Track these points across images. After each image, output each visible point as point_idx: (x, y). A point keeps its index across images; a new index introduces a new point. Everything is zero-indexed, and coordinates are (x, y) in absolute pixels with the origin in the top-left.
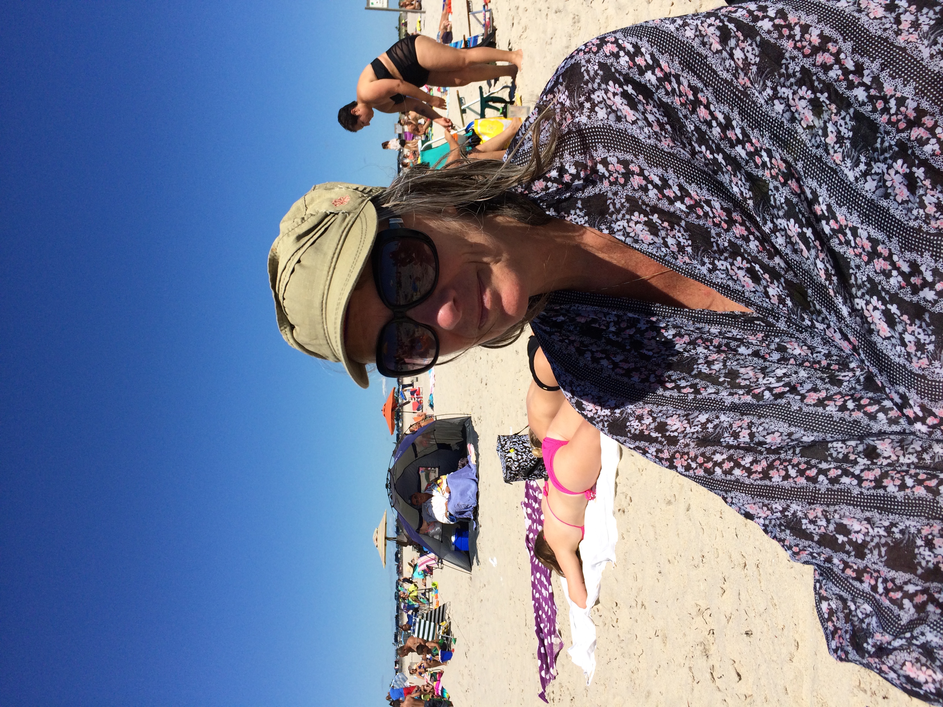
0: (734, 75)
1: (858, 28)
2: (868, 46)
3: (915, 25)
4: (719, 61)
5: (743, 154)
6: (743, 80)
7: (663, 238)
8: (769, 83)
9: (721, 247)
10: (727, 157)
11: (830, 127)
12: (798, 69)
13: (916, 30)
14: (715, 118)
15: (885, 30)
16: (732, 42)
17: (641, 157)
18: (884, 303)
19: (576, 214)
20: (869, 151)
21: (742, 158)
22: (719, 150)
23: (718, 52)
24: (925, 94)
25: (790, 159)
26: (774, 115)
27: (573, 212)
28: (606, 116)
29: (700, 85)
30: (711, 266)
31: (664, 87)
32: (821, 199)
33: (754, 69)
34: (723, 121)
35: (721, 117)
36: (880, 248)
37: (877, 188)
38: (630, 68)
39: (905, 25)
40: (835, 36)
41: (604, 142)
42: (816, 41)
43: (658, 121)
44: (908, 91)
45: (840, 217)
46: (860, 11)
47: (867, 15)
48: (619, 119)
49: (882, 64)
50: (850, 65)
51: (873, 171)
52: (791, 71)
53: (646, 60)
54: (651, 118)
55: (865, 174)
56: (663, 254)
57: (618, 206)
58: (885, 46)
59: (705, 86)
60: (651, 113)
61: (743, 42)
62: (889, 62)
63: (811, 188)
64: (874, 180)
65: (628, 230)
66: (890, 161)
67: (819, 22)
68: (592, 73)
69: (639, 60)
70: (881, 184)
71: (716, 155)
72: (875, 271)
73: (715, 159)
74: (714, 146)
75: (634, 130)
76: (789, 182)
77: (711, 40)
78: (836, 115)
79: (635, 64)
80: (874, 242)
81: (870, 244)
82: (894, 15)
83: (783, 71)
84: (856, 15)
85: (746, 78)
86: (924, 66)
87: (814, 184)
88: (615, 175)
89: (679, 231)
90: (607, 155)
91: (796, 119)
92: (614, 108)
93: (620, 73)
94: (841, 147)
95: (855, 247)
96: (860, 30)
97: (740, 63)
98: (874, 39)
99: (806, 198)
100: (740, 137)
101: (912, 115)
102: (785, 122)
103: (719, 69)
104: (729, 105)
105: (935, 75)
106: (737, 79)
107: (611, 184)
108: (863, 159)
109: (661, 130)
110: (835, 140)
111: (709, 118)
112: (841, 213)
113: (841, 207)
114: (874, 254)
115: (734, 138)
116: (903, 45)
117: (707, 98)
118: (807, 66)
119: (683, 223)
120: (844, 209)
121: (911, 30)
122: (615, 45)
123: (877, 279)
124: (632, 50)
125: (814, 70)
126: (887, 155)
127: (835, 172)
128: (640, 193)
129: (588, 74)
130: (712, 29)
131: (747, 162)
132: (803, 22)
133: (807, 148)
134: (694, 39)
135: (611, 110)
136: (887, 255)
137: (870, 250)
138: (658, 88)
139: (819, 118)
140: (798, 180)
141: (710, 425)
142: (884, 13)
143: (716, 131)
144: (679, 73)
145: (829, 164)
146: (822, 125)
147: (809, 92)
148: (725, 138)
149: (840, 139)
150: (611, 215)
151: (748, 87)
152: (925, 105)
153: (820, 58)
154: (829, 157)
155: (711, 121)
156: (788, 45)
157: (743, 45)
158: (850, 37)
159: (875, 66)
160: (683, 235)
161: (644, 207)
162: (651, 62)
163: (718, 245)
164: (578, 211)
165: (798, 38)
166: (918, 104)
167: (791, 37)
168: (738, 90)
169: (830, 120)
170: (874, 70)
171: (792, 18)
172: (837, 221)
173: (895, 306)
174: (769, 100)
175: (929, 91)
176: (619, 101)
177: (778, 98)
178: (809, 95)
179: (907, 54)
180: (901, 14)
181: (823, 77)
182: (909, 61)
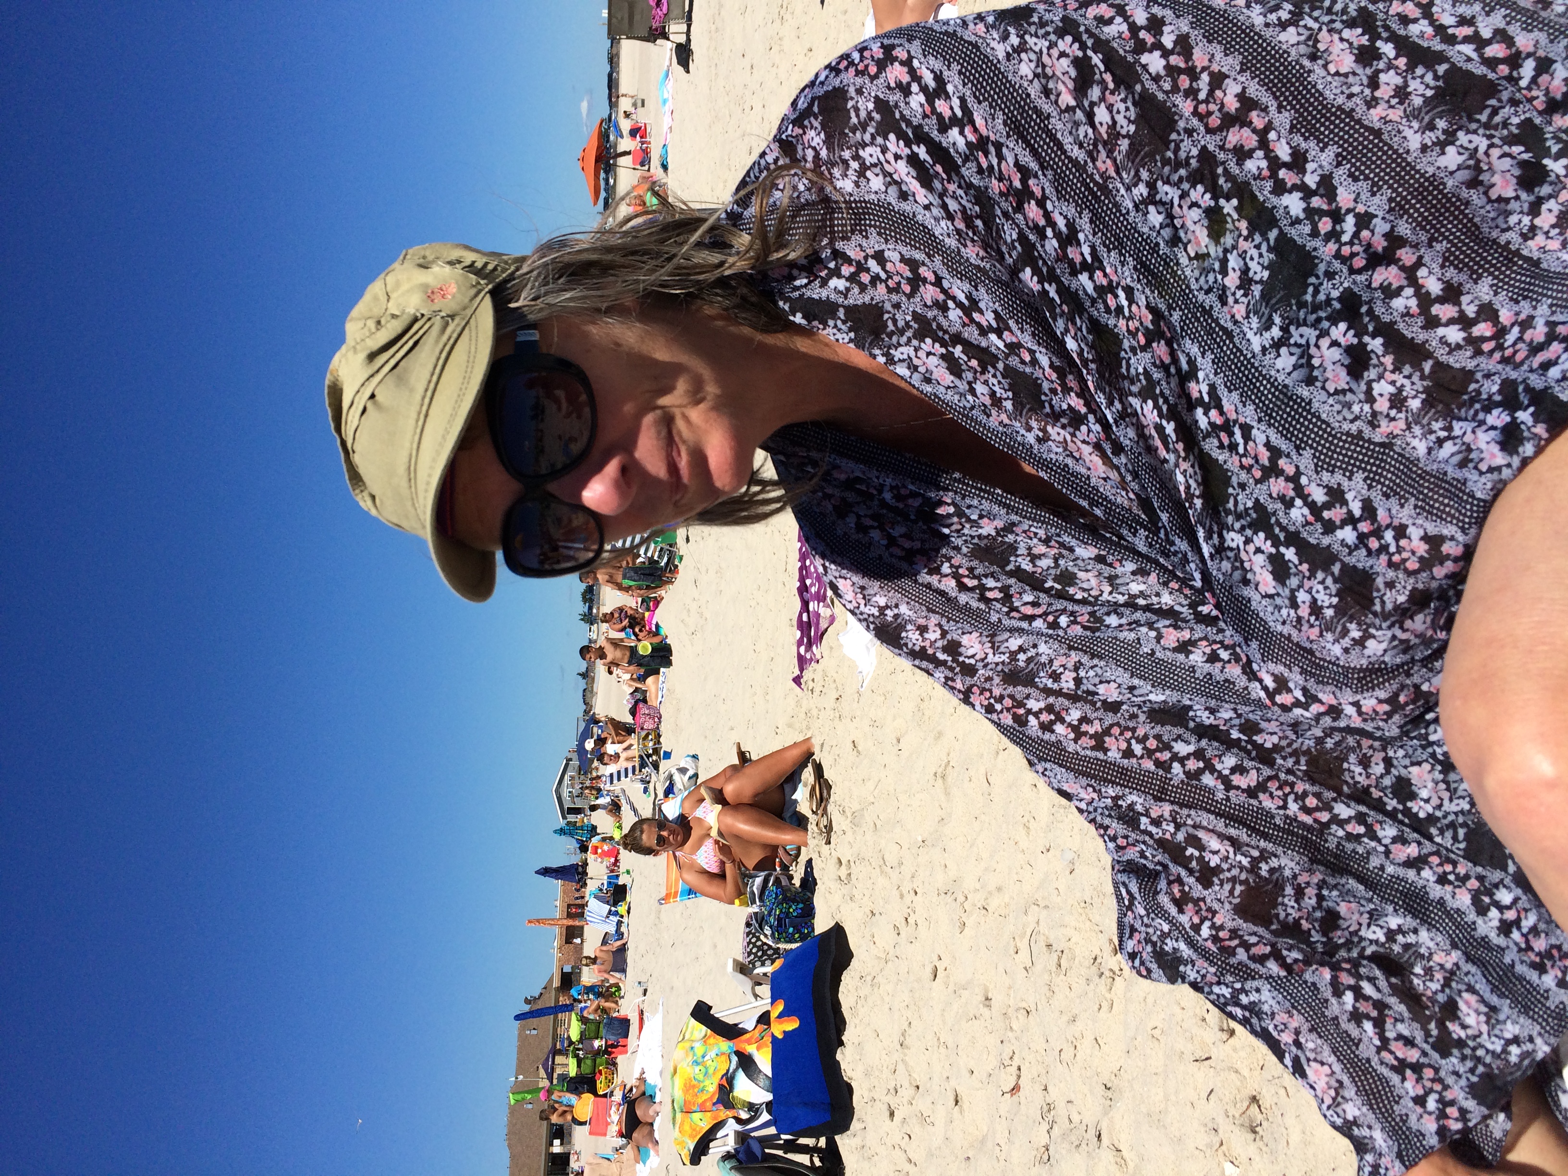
0: (1090, 154)
1: (1305, 88)
2: (1318, 121)
3: (1402, 93)
4: (1069, 126)
5: (1090, 287)
6: (1104, 164)
7: (969, 383)
8: (1144, 175)
9: (1057, 408)
10: (1063, 290)
11: (1234, 261)
12: (1195, 152)
13: (1401, 103)
14: (1051, 223)
15: (1350, 96)
16: (1095, 93)
17: (938, 259)
18: (1276, 543)
19: (836, 326)
20: (1291, 306)
21: (1086, 294)
22: (1052, 277)
23: (1069, 109)
24: (1406, 212)
25: (1163, 307)
26: (1145, 230)
27: (831, 323)
28: (883, 188)
29: (1034, 166)
30: (1041, 434)
31: (977, 160)
32: (1201, 375)
33: (1124, 144)
34: (1064, 229)
35: (1061, 223)
36: (1282, 462)
37: (1295, 367)
38: (925, 116)
39: (1384, 92)
40: (1264, 100)
41: (880, 227)
42: (1232, 104)
43: (964, 210)
44: (1378, 204)
45: (1227, 406)
46: (1313, 57)
47: (1325, 66)
48: (904, 196)
49: (1338, 155)
50: (1283, 152)
51: (1292, 341)
52: (1182, 155)
53: (951, 108)
54: (953, 205)
55: (1277, 345)
56: (968, 405)
57: (901, 324)
58: (1347, 124)
59: (1042, 168)
60: (954, 197)
61: (1112, 93)
62: (1349, 153)
63: (1188, 355)
64: (1292, 354)
65: (916, 362)
66: (1325, 324)
67: (1242, 71)
68: (863, 114)
69: (941, 106)
70: (1303, 361)
71: (1046, 286)
72: (1270, 496)
73: (1045, 292)
74: (1045, 270)
75: (926, 218)
76: (1155, 345)
77: (1061, 87)
78: (1246, 239)
79: (934, 110)
80: (1275, 453)
81: (1268, 454)
82: (1369, 71)
83: (1169, 154)
84: (1306, 63)
85: (1108, 161)
86: (1408, 164)
87: (1194, 350)
88: (897, 279)
89: (994, 376)
90: (883, 247)
91: (1180, 239)
92: (896, 177)
93: (909, 123)
94: (1245, 295)
95: (1244, 455)
96: (1309, 91)
97: (1103, 130)
98: (1329, 110)
99: (1179, 369)
100: (1089, 259)
101: (1380, 244)
102: (1162, 245)
103: (1067, 141)
104: (1077, 205)
105: (1427, 180)
106: (1094, 160)
107: (890, 290)
108: (1277, 320)
109: (968, 227)
110: (1238, 282)
111: (1042, 222)
112: (1230, 401)
113: (1230, 391)
114: (1272, 471)
115: (1078, 260)
116: (1377, 125)
117: (1043, 189)
118: (1211, 148)
119: (1000, 366)
120: (1235, 395)
121: (1394, 101)
122: (906, 69)
123: (1270, 507)
124: (932, 84)
125: (1221, 156)
126: (1323, 314)
127: (1229, 334)
128: (935, 312)
129: (858, 116)
130: (1064, 62)
131: (1094, 301)
132: (1215, 68)
133: (1191, 291)
134: (1031, 81)
135: (891, 181)
136: (1291, 473)
137: (1267, 463)
138: (966, 159)
139: (1217, 242)
140: (1169, 343)
141: (1022, 657)
142: (1354, 65)
143: (1052, 244)
144: (1002, 140)
145: (1222, 322)
146: (1221, 255)
147: (1208, 196)
148: (1062, 257)
149: (1246, 282)
150: (890, 335)
151: (1110, 177)
152: (1404, 229)
153: (1234, 137)
154: (1225, 309)
155: (1044, 227)
156: (1186, 106)
157: (1111, 99)
158: (1289, 103)
159: (1327, 157)
160: (999, 382)
161: (940, 334)
162: (959, 113)
163: (1052, 407)
164: (839, 323)
165: (1202, 96)
166: (1393, 227)
167: (1191, 93)
168: (1093, 180)
169: (1234, 247)
170: (1324, 163)
171: (1199, 57)
172: (1222, 413)
173: (1292, 550)
174: (1141, 202)
175: (1412, 206)
176: (902, 169)
177: (1155, 203)
178: (1207, 200)
179: (1381, 140)
180: (1382, 71)
181: (1235, 169)
182: (1385, 153)
